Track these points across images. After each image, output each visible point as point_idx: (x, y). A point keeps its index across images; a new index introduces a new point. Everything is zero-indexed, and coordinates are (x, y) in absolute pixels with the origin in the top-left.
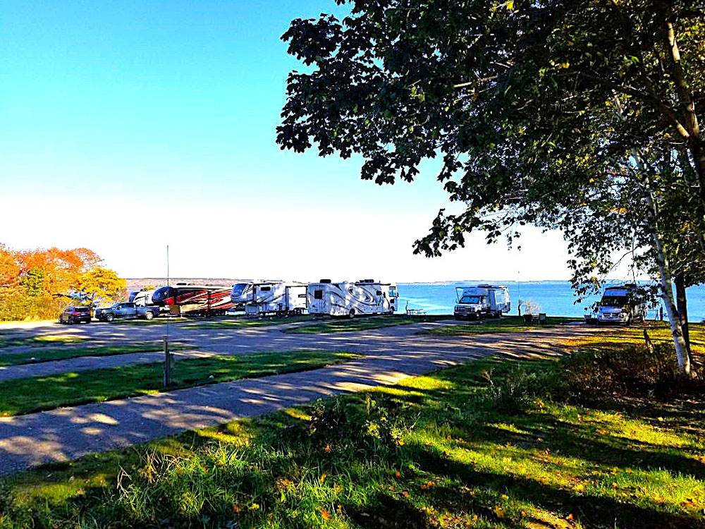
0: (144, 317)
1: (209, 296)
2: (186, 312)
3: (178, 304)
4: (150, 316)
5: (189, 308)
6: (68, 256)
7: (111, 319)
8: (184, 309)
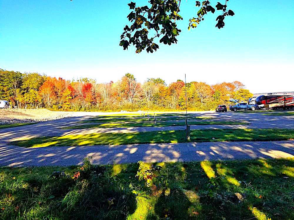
0: (251, 109)
1: (285, 99)
2: (272, 107)
3: (268, 103)
4: (254, 109)
5: (274, 105)
6: (229, 85)
7: (236, 110)
8: (271, 106)
